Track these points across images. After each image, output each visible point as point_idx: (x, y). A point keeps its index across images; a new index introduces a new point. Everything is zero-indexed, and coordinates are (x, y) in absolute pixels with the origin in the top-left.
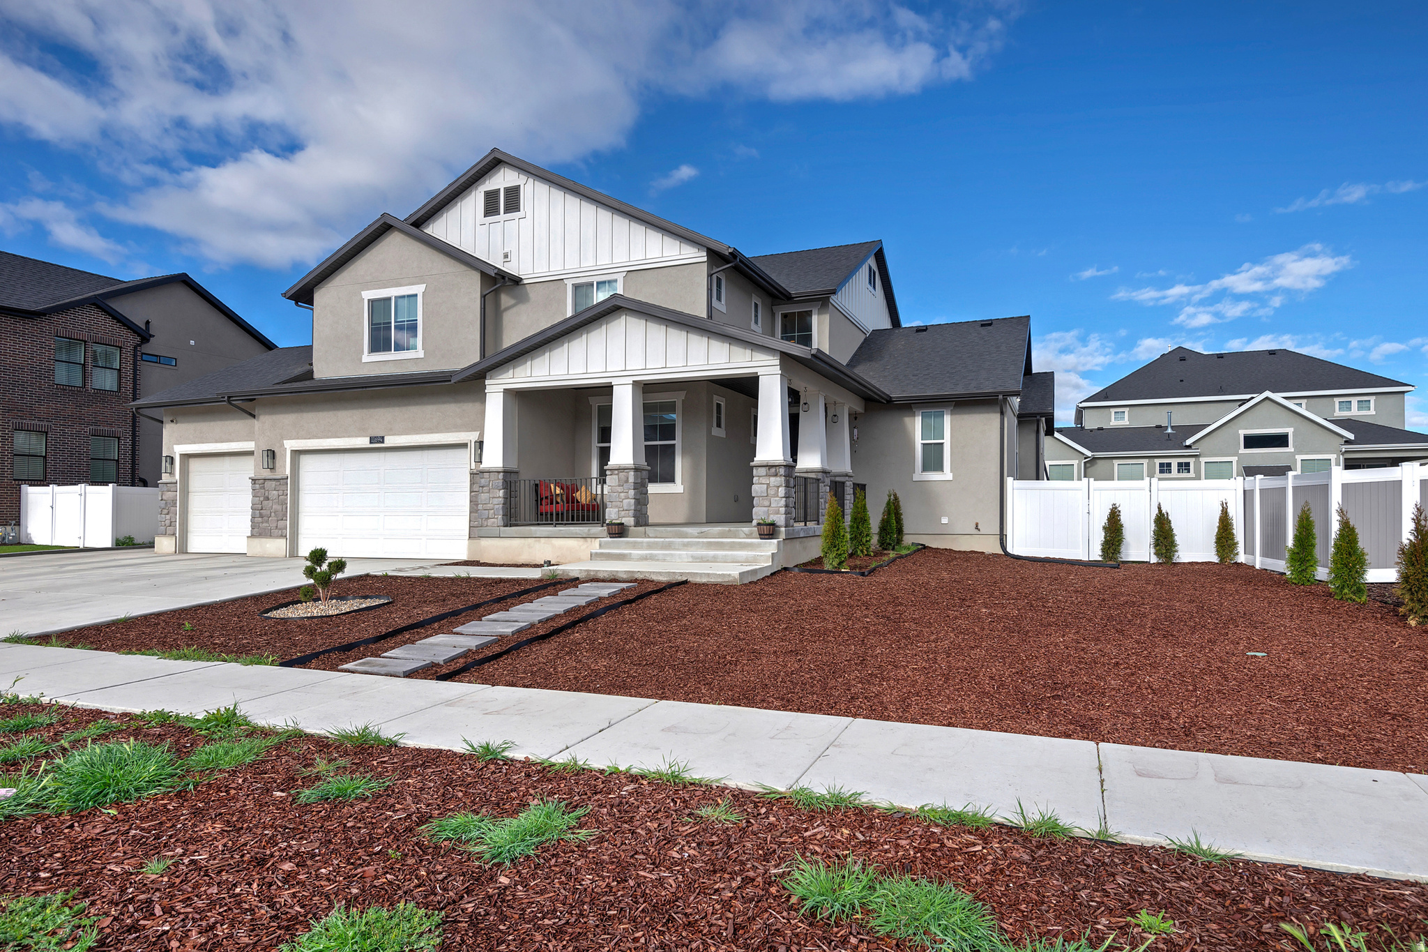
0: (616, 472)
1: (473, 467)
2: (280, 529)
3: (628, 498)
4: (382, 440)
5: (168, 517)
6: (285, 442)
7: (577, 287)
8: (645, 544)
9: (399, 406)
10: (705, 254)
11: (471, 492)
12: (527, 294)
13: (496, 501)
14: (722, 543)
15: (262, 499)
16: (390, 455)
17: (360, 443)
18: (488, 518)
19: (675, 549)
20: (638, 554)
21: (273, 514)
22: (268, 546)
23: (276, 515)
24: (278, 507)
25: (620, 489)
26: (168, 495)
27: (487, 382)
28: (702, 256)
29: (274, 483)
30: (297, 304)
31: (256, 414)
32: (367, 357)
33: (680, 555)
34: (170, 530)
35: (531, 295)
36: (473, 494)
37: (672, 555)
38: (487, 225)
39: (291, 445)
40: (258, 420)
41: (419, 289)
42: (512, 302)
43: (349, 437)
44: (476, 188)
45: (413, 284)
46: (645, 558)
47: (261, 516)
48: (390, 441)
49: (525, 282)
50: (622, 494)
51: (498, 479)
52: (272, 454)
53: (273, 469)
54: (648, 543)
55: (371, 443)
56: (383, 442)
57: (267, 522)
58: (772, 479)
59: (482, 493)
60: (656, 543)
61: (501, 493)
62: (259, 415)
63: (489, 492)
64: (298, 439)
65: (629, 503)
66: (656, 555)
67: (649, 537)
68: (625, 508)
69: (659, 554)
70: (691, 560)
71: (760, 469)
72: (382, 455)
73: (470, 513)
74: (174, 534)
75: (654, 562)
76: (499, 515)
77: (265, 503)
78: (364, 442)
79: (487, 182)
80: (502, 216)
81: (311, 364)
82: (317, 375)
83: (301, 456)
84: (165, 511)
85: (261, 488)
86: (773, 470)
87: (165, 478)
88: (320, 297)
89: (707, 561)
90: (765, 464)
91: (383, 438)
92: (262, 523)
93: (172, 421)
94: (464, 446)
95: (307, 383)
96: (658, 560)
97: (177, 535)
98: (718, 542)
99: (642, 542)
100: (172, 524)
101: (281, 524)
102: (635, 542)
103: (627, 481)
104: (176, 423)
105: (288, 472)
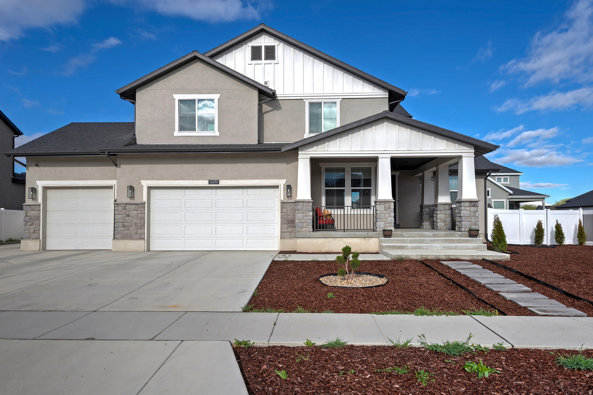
0: (383, 203)
1: (282, 199)
2: (139, 234)
3: (391, 217)
4: (218, 182)
5: (32, 227)
6: (142, 181)
7: (311, 104)
8: (408, 241)
9: (230, 163)
10: (388, 94)
11: (281, 213)
12: (280, 105)
13: (307, 218)
14: (453, 239)
15: (124, 216)
16: (219, 191)
17: (201, 183)
18: (303, 227)
19: (426, 243)
20: (411, 246)
21: (133, 225)
22: (130, 244)
23: (136, 226)
24: (138, 221)
25: (385, 212)
26: (32, 213)
27: (300, 152)
28: (386, 95)
29: (134, 206)
30: (121, 97)
31: (118, 163)
32: (177, 133)
33: (436, 246)
34: (35, 235)
35: (282, 106)
36: (282, 214)
37: (431, 246)
38: (253, 65)
39: (146, 184)
40: (119, 167)
41: (216, 97)
42: (270, 109)
43: (192, 180)
44: (246, 44)
45: (211, 94)
46: (416, 248)
47: (124, 226)
48: (223, 183)
49: (279, 98)
50: (387, 215)
51: (309, 206)
52: (132, 188)
53: (132, 197)
54: (410, 240)
55: (209, 183)
56: (218, 183)
57: (129, 230)
58: (472, 208)
59: (298, 213)
60: (415, 240)
61: (311, 214)
62: (121, 164)
63: (303, 213)
64: (152, 179)
65: (391, 220)
66: (422, 246)
67: (404, 237)
68: (389, 222)
69: (424, 246)
70: (442, 248)
71: (465, 203)
72: (214, 191)
73: (281, 224)
74: (38, 238)
75: (421, 250)
76: (310, 225)
77: (127, 218)
78: (205, 183)
79: (253, 41)
80: (263, 61)
81: (134, 135)
82: (139, 142)
83: (151, 190)
84: (30, 223)
85: (123, 209)
86: (473, 204)
87: (28, 201)
88: (139, 95)
89: (452, 249)
90: (469, 201)
91: (218, 181)
92: (124, 230)
93: (36, 165)
94: (277, 187)
95: (133, 147)
96: (423, 249)
97: (41, 238)
98: (450, 240)
99: (407, 240)
100: (36, 231)
101: (139, 231)
102: (403, 240)
103: (390, 208)
104: (38, 167)
105: (145, 199)
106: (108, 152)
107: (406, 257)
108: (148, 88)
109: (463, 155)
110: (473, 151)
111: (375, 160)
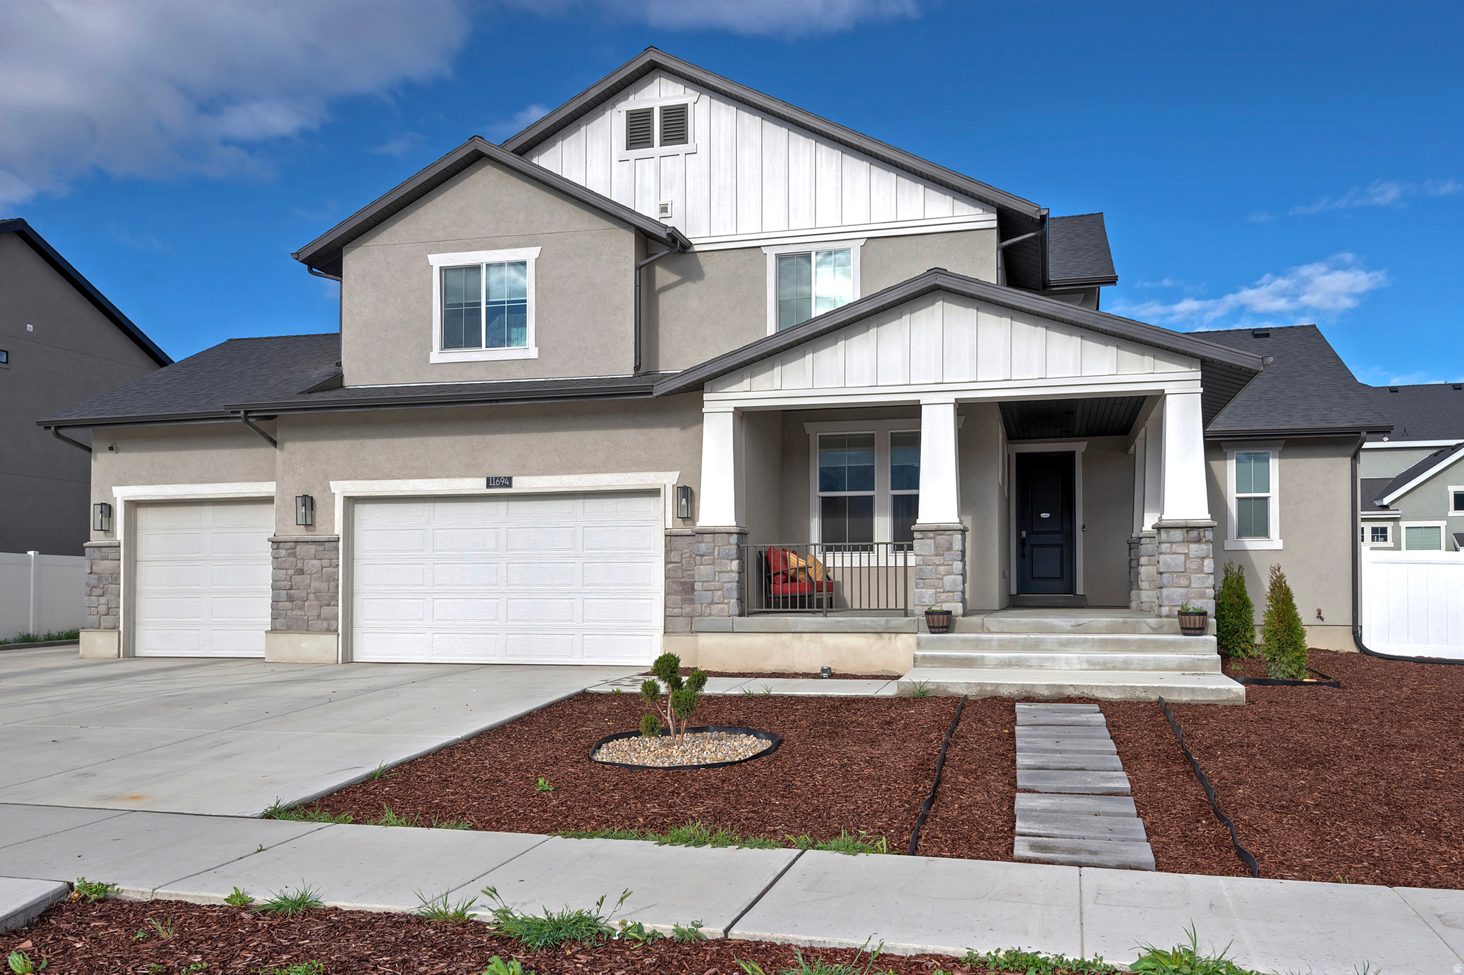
0: (931, 534)
1: (669, 525)
2: (325, 619)
3: (952, 573)
4: (508, 482)
5: (103, 600)
6: (331, 483)
7: (780, 258)
8: (994, 643)
9: (538, 431)
10: (995, 216)
11: (667, 563)
12: (700, 268)
13: (725, 577)
14: (1125, 640)
15: (291, 572)
16: (516, 506)
17: (469, 487)
18: (712, 603)
19: (1046, 650)
20: (996, 658)
21: (311, 596)
22: (304, 645)
23: (317, 598)
24: (324, 586)
25: (938, 560)
26: (103, 566)
27: (706, 396)
28: (989, 220)
29: (313, 548)
30: (310, 270)
31: (278, 438)
32: (438, 356)
33: (1067, 659)
34: (107, 621)
35: (706, 269)
36: (670, 566)
37: (1054, 659)
38: (632, 161)
39: (341, 488)
40: (282, 449)
41: (530, 254)
42: (675, 278)
43: (448, 477)
44: (613, 106)
45: (518, 247)
46: (1008, 664)
47: (290, 599)
48: (522, 484)
49: (697, 248)
50: (942, 568)
51: (729, 544)
52: (308, 502)
53: (309, 525)
54: (999, 640)
55: (488, 486)
56: (510, 486)
57: (302, 608)
58: (1193, 547)
59: (702, 564)
60: (1015, 642)
61: (735, 565)
62: (285, 441)
63: (713, 564)
64: (356, 478)
65: (954, 582)
66: (1026, 660)
67: (990, 632)
68: (948, 588)
69: (1032, 658)
70: (1086, 666)
71: (1172, 532)
72: (502, 506)
73: (666, 594)
74: (115, 627)
75: (1023, 671)
76: (730, 598)
77: (298, 578)
78: (477, 485)
79: (631, 98)
80: (657, 149)
81: (339, 364)
82: (349, 382)
83: (356, 506)
84: (99, 591)
85: (289, 555)
86: (1194, 534)
87: (96, 538)
88: (352, 261)
89: (1114, 668)
90: (1183, 524)
91: (510, 479)
92: (292, 609)
93: (111, 449)
94: (654, 493)
95: (330, 396)
96: (1029, 667)
97: (121, 628)
98: (1118, 641)
99: (990, 640)
100: (111, 610)
101: (326, 611)
102: (978, 640)
103: (950, 548)
104: (117, 452)
105: (338, 529)
106: (247, 412)
107: (937, 689)
108: (370, 243)
109: (1168, 388)
110: (1199, 375)
111: (912, 411)
